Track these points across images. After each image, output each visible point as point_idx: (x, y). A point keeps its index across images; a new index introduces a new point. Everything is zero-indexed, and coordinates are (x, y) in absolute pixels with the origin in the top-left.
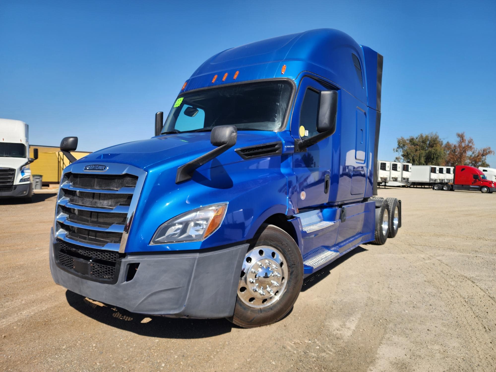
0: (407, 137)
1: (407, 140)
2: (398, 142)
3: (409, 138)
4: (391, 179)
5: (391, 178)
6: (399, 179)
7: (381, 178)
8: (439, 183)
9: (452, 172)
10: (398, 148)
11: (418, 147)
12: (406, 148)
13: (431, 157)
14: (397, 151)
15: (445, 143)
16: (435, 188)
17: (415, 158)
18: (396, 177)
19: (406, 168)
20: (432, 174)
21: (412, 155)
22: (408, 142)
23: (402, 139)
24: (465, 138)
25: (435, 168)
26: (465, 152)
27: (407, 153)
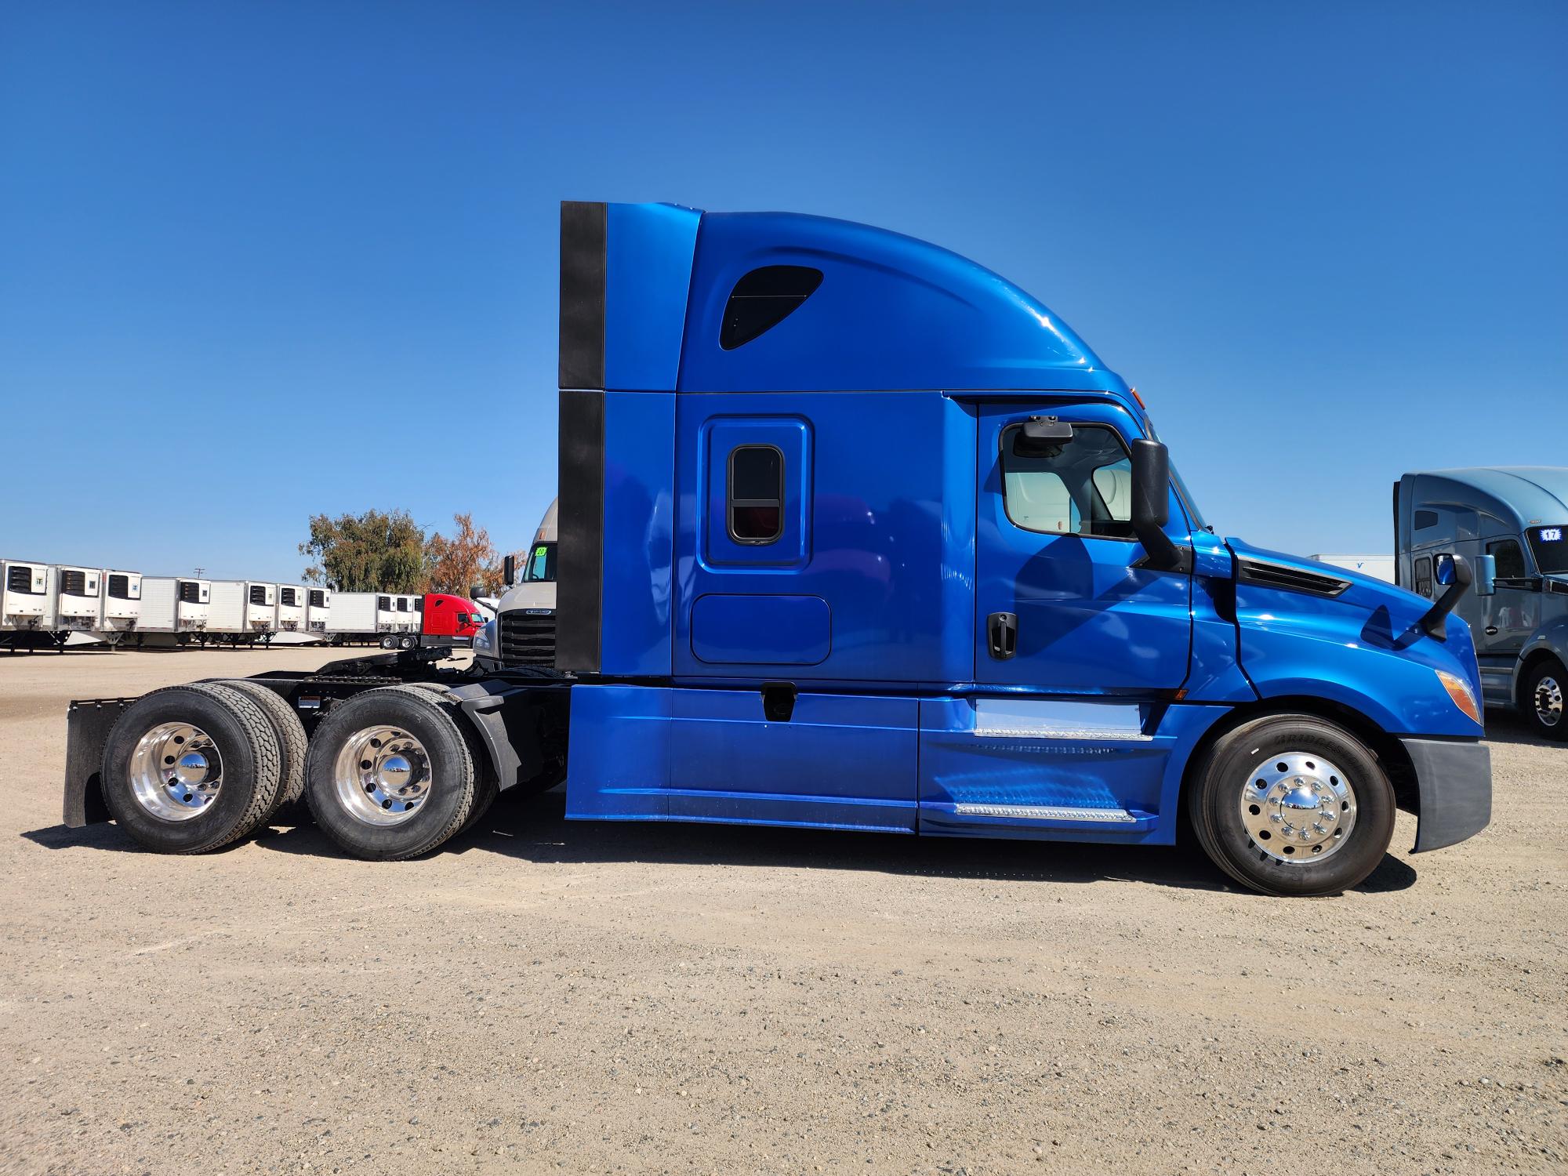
0: (335, 516)
1: (336, 523)
2: (312, 526)
3: (340, 519)
4: (280, 626)
5: (280, 622)
6: (301, 625)
7: (253, 623)
8: (398, 634)
9: (410, 607)
10: (312, 543)
11: (364, 545)
12: (333, 544)
13: (395, 572)
14: (309, 552)
15: (428, 537)
16: (385, 644)
17: (356, 572)
18: (293, 619)
19: (316, 599)
20: (382, 613)
21: (349, 564)
22: (338, 529)
23: (324, 519)
24: (472, 527)
25: (389, 599)
26: (474, 560)
27: (336, 559)
